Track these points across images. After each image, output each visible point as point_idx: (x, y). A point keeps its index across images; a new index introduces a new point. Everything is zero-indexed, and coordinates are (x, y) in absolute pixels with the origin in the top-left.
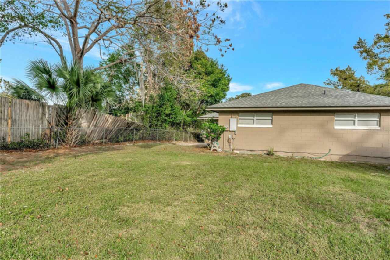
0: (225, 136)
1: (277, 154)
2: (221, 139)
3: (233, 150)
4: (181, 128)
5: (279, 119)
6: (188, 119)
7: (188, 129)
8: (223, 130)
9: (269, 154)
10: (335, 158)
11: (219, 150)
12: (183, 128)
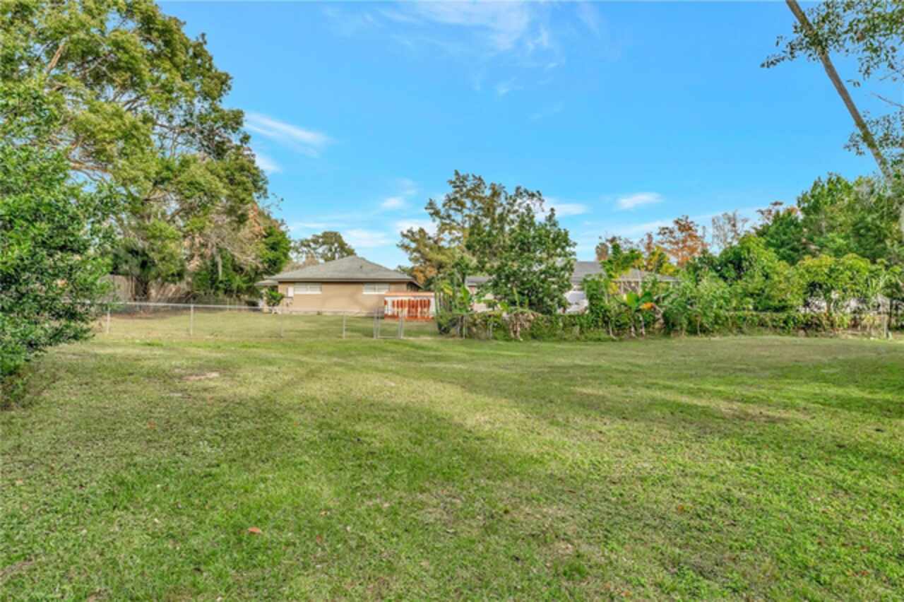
0: (284, 301)
1: (325, 314)
2: (281, 304)
3: (291, 312)
4: (234, 296)
5: (324, 286)
6: (244, 286)
7: (242, 297)
8: (282, 297)
9: (319, 313)
10: (363, 315)
11: (280, 313)
12: (237, 296)
